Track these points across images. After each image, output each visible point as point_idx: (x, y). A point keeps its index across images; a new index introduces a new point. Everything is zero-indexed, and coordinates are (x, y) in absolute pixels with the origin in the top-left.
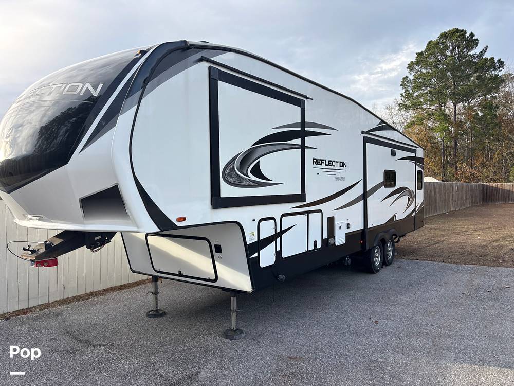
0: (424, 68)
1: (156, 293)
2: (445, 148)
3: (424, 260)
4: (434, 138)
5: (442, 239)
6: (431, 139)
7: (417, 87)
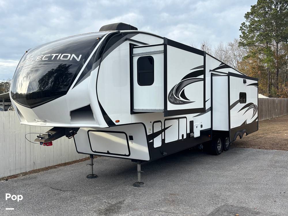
0: (256, 17)
1: (92, 165)
2: (271, 73)
3: (248, 148)
4: (263, 67)
5: (262, 136)
6: (261, 68)
7: (251, 31)
